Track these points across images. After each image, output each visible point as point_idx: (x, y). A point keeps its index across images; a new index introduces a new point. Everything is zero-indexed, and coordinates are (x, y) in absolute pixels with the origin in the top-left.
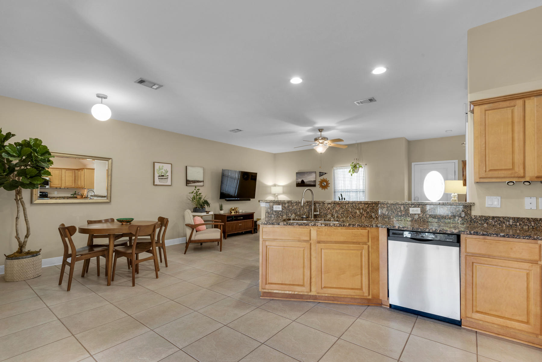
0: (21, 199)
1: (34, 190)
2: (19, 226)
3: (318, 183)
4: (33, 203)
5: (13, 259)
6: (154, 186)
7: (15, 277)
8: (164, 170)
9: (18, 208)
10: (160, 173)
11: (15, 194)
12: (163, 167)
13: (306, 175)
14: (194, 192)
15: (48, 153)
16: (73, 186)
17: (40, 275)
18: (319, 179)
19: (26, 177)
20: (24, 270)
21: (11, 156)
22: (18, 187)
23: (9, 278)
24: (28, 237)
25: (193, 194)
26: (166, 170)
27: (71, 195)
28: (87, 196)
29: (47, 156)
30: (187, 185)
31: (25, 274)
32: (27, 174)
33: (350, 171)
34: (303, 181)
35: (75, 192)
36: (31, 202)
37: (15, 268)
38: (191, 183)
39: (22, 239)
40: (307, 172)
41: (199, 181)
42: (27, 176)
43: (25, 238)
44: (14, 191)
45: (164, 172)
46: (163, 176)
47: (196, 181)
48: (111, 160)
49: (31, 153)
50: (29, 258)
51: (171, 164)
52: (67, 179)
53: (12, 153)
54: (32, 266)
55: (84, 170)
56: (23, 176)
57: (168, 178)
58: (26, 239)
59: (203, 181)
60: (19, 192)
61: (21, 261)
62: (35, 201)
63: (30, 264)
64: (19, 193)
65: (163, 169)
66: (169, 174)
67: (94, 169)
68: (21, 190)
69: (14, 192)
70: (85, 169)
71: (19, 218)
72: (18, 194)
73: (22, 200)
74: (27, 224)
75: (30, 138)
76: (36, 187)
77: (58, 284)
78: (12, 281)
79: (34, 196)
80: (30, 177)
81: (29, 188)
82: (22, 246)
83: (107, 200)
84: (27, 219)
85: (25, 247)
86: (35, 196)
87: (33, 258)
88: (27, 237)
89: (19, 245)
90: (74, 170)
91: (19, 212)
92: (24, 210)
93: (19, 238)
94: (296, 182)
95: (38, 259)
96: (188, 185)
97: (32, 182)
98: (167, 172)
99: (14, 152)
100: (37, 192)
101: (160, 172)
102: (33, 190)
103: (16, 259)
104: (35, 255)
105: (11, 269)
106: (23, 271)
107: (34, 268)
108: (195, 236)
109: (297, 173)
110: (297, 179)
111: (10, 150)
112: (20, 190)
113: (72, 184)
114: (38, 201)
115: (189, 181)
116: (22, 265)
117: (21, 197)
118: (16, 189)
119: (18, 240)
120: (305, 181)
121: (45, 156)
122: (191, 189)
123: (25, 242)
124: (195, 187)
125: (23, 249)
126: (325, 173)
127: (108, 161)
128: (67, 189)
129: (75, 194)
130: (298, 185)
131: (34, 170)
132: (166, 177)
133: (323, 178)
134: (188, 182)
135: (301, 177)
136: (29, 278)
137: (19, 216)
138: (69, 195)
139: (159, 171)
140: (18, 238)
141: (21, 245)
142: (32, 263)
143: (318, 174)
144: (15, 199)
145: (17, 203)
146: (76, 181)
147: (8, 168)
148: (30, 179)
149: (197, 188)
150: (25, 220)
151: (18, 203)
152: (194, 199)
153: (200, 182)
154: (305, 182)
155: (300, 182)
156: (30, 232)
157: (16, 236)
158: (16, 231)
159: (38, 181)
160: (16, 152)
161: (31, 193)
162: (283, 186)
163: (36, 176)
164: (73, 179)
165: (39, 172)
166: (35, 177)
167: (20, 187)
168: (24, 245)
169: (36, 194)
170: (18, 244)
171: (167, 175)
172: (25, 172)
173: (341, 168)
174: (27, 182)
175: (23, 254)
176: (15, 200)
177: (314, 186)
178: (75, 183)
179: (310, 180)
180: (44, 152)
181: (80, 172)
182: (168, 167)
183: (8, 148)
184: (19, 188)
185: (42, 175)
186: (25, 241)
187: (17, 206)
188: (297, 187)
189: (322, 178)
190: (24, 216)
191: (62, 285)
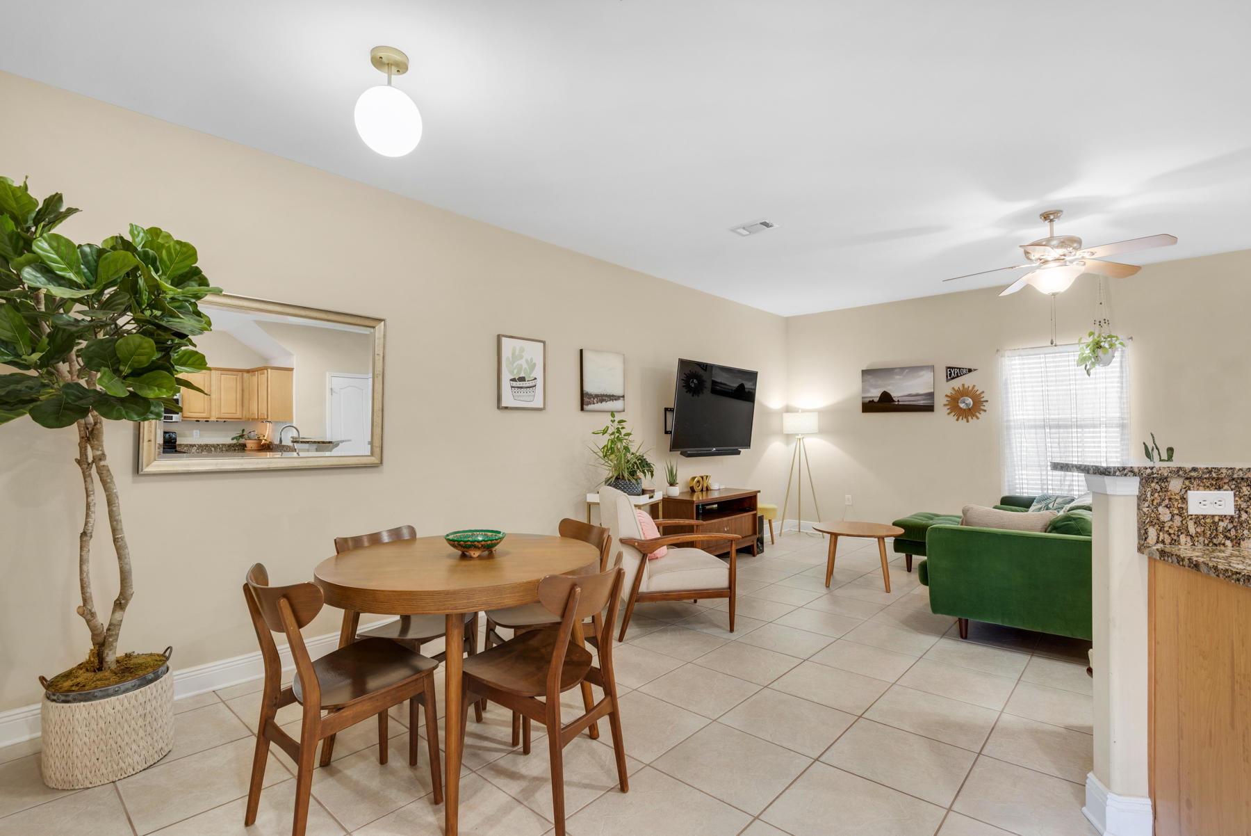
0: (100, 460)
1: (146, 422)
2: (91, 567)
3: (940, 402)
4: (141, 473)
5: (70, 698)
6: (498, 411)
7: (77, 772)
8: (527, 361)
9: (88, 496)
10: (515, 371)
11: (77, 439)
12: (522, 350)
13: (898, 377)
14: (610, 431)
15: (196, 278)
16: (238, 415)
17: (167, 750)
18: (945, 389)
19: (116, 371)
20: (111, 741)
21: (57, 282)
22: (84, 412)
23: (58, 775)
24: (126, 604)
25: (607, 437)
26: (532, 359)
27: (233, 439)
28: (281, 441)
29: (193, 287)
30: (582, 409)
31: (116, 758)
32: (119, 362)
33: (1083, 360)
34: (886, 397)
35: (243, 430)
36: (137, 468)
37: (76, 736)
38: (594, 404)
39: (103, 618)
40: (903, 369)
41: (613, 396)
42: (121, 368)
43: (114, 612)
44: (74, 427)
45: (525, 366)
46: (522, 379)
47: (606, 396)
48: (383, 323)
49: (136, 268)
50: (127, 691)
51: (544, 343)
52: (222, 397)
53: (63, 270)
54: (140, 722)
55: (266, 371)
56: (103, 369)
57: (535, 386)
58: (118, 615)
59: (623, 397)
60: (92, 432)
61: (100, 708)
62: (147, 465)
63: (134, 712)
64: (90, 436)
65: (521, 357)
66: (538, 373)
67: (292, 370)
68: (98, 426)
69: (72, 433)
70: (269, 370)
71: (91, 537)
72: (88, 440)
73: (102, 463)
74: (120, 557)
75: (131, 225)
76: (151, 413)
77: (243, 822)
78: (68, 789)
79: (145, 445)
80: (130, 371)
81: (130, 419)
82: (101, 643)
83: (373, 458)
84: (122, 539)
85: (114, 644)
86: (150, 446)
87: (142, 689)
88: (120, 605)
89: (93, 639)
90: (240, 373)
91: (92, 509)
92: (110, 503)
93: (93, 614)
94: (863, 398)
95: (160, 690)
96: (585, 407)
97: (140, 394)
98: (533, 366)
99: (70, 266)
100: (153, 430)
101: (515, 365)
102: (142, 423)
103: (80, 701)
104: (151, 676)
105: (63, 740)
106: (109, 747)
107: (148, 728)
108: (650, 578)
109: (864, 372)
110: (864, 390)
111: (55, 256)
112: (96, 424)
113: (236, 411)
114: (158, 466)
115: (590, 396)
116: (102, 724)
117: (99, 453)
118: (82, 421)
119: (88, 622)
120: (893, 395)
121: (188, 288)
122: (598, 420)
123: (114, 625)
124: (610, 414)
125: (106, 652)
126: (970, 371)
127: (374, 327)
128: (224, 422)
129: (242, 436)
130: (869, 407)
131: (146, 345)
132: (531, 384)
133: (963, 385)
134: (585, 399)
135: (880, 382)
136: (130, 771)
137: (92, 527)
138: (228, 441)
139: (514, 362)
140: (87, 613)
141: (100, 639)
142: (141, 711)
143: (942, 374)
144: (76, 460)
145: (86, 476)
146: (246, 402)
147: (49, 335)
148: (130, 380)
149: (618, 417)
150: (115, 540)
151: (90, 475)
152: (612, 453)
153: (616, 400)
154: (895, 399)
155: (876, 400)
156: (131, 587)
157: (79, 607)
158: (82, 588)
159: (160, 386)
160: (79, 267)
161: (134, 434)
162: (822, 413)
163: (153, 367)
164: (239, 396)
165: (164, 356)
166: (150, 374)
167: (96, 413)
168: (110, 636)
169: (153, 438)
170: (88, 634)
171: (533, 375)
172: (114, 351)
173: (1031, 352)
174: (121, 390)
175: (107, 674)
176: (79, 462)
177: (929, 408)
178: (243, 406)
179: (914, 392)
180: (180, 272)
181: (255, 379)
182: (534, 352)
183: (45, 246)
184: (90, 419)
185: (176, 367)
186: (114, 622)
187: (86, 489)
188: (865, 414)
189: (957, 383)
190: (112, 526)
191: (256, 822)
